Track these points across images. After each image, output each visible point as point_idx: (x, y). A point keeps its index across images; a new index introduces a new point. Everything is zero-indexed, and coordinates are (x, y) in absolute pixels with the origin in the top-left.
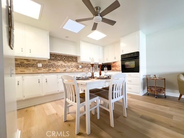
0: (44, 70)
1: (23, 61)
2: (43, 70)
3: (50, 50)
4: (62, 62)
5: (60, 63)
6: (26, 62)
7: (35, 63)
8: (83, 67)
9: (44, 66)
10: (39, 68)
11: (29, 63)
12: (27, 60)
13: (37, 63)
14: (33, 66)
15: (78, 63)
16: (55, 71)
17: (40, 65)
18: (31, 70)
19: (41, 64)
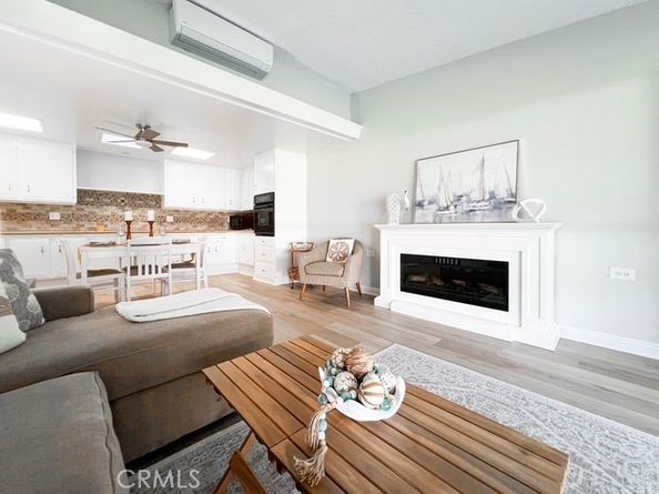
0: (66, 226)
1: (13, 208)
2: (63, 226)
3: (78, 184)
4: (114, 208)
5: (110, 210)
6: (20, 210)
7: (43, 212)
8: (177, 220)
9: (66, 219)
10: (53, 223)
11: (29, 211)
12: (24, 205)
13: (48, 212)
14: (37, 217)
15: (164, 212)
16: (95, 229)
17: (55, 216)
18: (34, 226)
19: (58, 214)
